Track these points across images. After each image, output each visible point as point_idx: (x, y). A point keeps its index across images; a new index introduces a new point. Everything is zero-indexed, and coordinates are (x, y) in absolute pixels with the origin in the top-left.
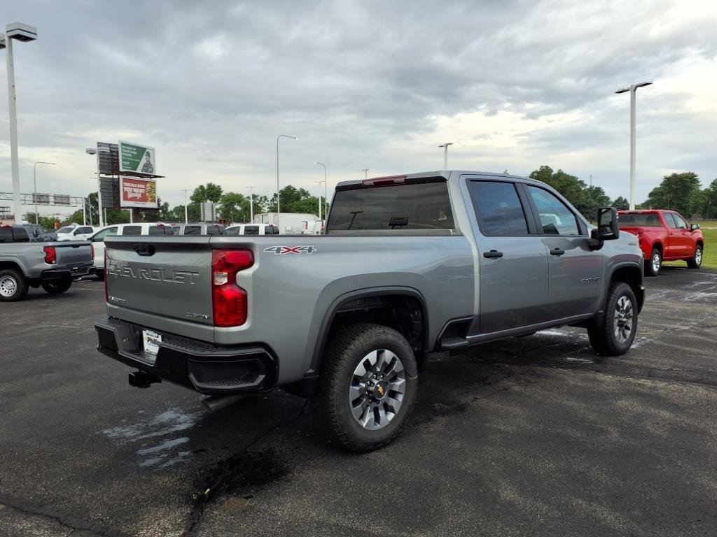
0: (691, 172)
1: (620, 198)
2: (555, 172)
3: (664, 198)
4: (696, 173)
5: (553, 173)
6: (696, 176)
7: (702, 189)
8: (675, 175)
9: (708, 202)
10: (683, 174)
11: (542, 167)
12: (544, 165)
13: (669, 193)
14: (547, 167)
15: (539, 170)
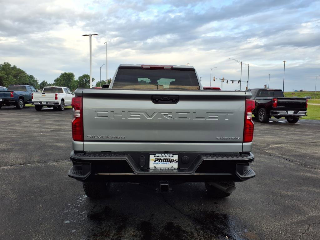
0: (72, 72)
1: (44, 81)
2: (12, 66)
3: (62, 82)
4: (73, 73)
5: (11, 67)
6: (73, 74)
7: (75, 80)
8: (65, 73)
9: (78, 85)
10: (69, 73)
11: (5, 63)
12: (6, 62)
13: (63, 80)
14: (8, 63)
15: (3, 64)
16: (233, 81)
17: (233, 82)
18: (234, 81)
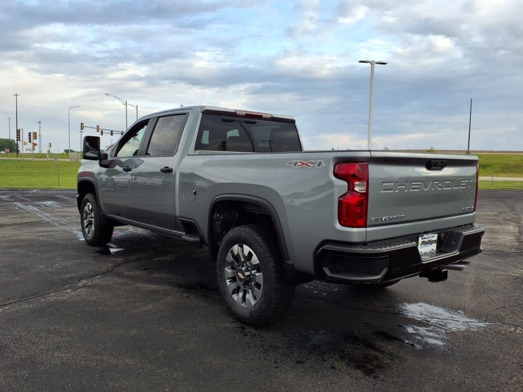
16: (112, 132)
17: (112, 134)
18: (114, 132)
